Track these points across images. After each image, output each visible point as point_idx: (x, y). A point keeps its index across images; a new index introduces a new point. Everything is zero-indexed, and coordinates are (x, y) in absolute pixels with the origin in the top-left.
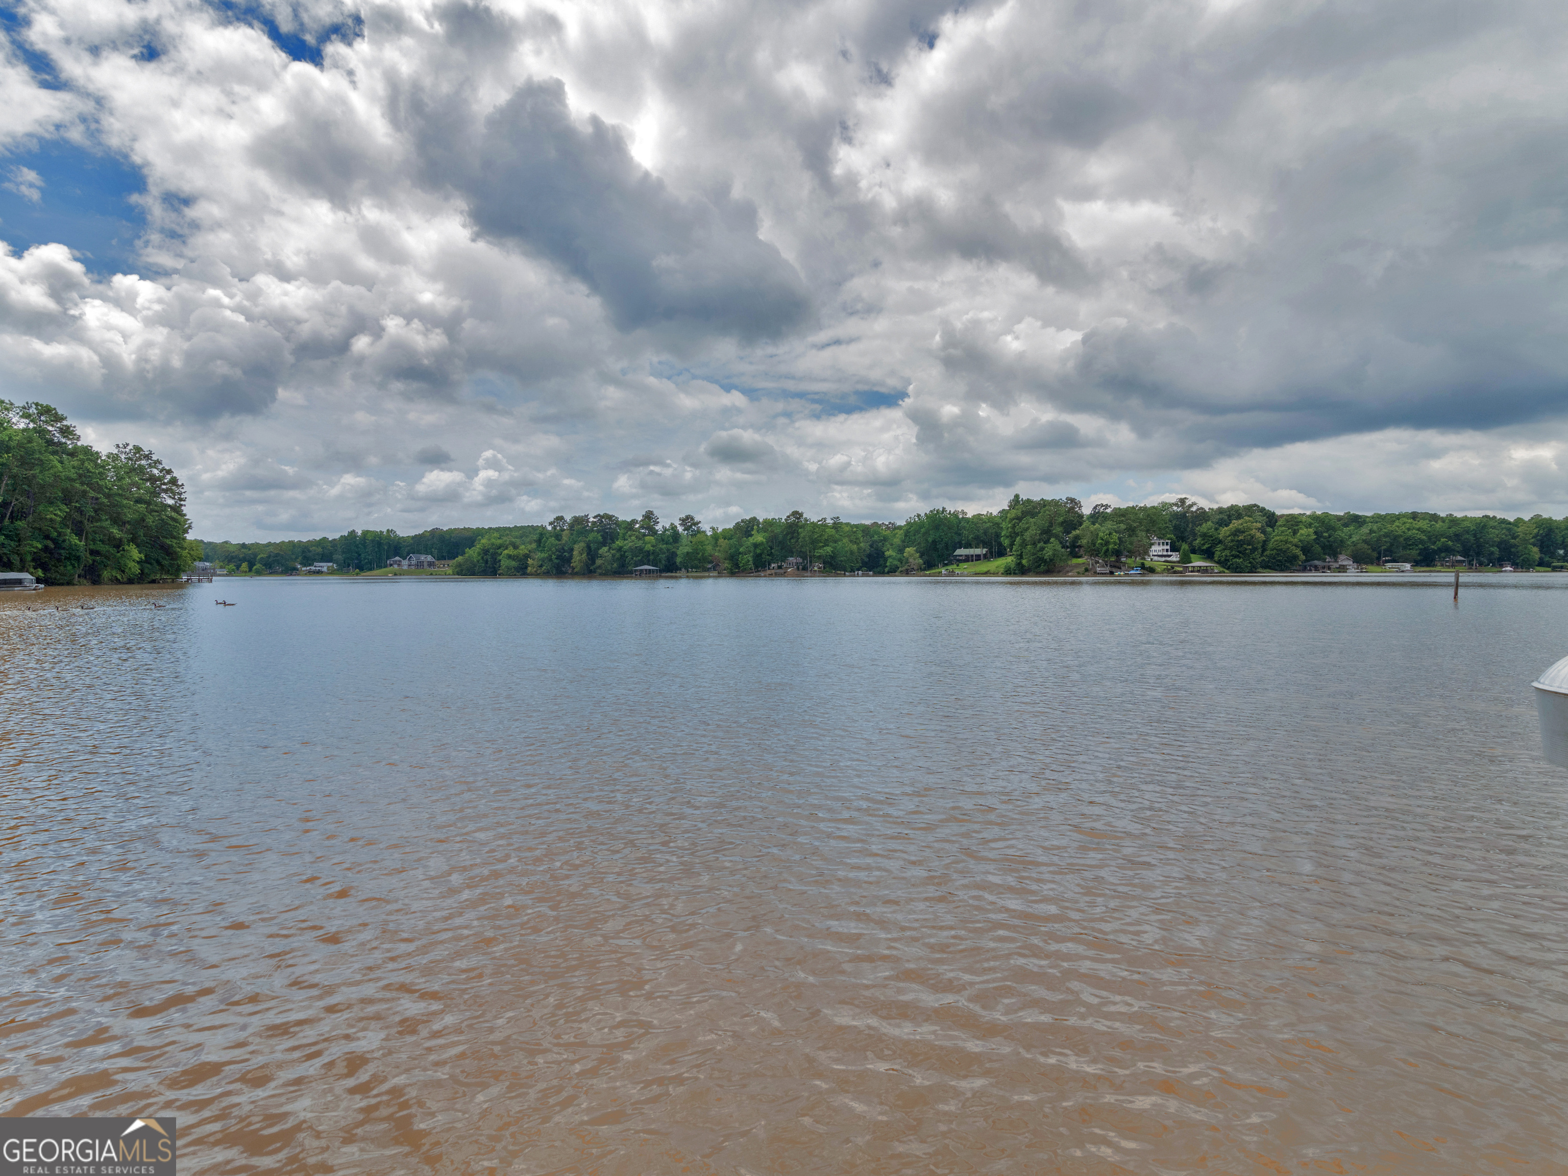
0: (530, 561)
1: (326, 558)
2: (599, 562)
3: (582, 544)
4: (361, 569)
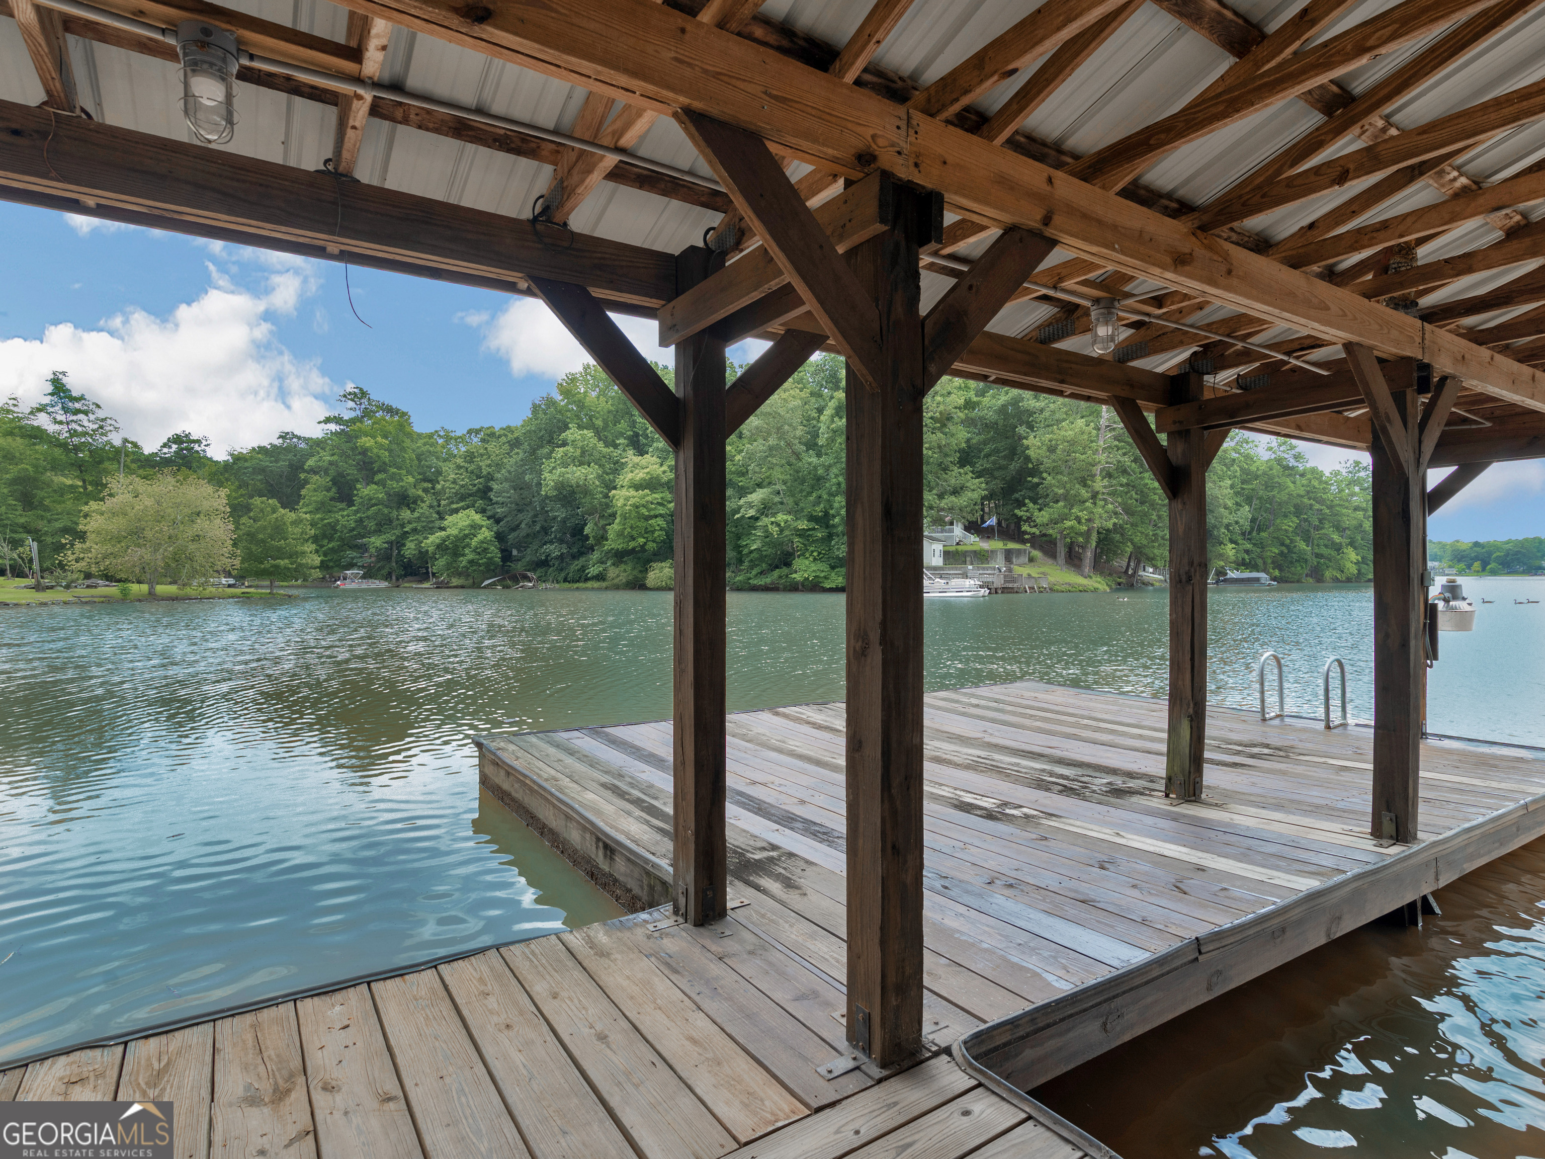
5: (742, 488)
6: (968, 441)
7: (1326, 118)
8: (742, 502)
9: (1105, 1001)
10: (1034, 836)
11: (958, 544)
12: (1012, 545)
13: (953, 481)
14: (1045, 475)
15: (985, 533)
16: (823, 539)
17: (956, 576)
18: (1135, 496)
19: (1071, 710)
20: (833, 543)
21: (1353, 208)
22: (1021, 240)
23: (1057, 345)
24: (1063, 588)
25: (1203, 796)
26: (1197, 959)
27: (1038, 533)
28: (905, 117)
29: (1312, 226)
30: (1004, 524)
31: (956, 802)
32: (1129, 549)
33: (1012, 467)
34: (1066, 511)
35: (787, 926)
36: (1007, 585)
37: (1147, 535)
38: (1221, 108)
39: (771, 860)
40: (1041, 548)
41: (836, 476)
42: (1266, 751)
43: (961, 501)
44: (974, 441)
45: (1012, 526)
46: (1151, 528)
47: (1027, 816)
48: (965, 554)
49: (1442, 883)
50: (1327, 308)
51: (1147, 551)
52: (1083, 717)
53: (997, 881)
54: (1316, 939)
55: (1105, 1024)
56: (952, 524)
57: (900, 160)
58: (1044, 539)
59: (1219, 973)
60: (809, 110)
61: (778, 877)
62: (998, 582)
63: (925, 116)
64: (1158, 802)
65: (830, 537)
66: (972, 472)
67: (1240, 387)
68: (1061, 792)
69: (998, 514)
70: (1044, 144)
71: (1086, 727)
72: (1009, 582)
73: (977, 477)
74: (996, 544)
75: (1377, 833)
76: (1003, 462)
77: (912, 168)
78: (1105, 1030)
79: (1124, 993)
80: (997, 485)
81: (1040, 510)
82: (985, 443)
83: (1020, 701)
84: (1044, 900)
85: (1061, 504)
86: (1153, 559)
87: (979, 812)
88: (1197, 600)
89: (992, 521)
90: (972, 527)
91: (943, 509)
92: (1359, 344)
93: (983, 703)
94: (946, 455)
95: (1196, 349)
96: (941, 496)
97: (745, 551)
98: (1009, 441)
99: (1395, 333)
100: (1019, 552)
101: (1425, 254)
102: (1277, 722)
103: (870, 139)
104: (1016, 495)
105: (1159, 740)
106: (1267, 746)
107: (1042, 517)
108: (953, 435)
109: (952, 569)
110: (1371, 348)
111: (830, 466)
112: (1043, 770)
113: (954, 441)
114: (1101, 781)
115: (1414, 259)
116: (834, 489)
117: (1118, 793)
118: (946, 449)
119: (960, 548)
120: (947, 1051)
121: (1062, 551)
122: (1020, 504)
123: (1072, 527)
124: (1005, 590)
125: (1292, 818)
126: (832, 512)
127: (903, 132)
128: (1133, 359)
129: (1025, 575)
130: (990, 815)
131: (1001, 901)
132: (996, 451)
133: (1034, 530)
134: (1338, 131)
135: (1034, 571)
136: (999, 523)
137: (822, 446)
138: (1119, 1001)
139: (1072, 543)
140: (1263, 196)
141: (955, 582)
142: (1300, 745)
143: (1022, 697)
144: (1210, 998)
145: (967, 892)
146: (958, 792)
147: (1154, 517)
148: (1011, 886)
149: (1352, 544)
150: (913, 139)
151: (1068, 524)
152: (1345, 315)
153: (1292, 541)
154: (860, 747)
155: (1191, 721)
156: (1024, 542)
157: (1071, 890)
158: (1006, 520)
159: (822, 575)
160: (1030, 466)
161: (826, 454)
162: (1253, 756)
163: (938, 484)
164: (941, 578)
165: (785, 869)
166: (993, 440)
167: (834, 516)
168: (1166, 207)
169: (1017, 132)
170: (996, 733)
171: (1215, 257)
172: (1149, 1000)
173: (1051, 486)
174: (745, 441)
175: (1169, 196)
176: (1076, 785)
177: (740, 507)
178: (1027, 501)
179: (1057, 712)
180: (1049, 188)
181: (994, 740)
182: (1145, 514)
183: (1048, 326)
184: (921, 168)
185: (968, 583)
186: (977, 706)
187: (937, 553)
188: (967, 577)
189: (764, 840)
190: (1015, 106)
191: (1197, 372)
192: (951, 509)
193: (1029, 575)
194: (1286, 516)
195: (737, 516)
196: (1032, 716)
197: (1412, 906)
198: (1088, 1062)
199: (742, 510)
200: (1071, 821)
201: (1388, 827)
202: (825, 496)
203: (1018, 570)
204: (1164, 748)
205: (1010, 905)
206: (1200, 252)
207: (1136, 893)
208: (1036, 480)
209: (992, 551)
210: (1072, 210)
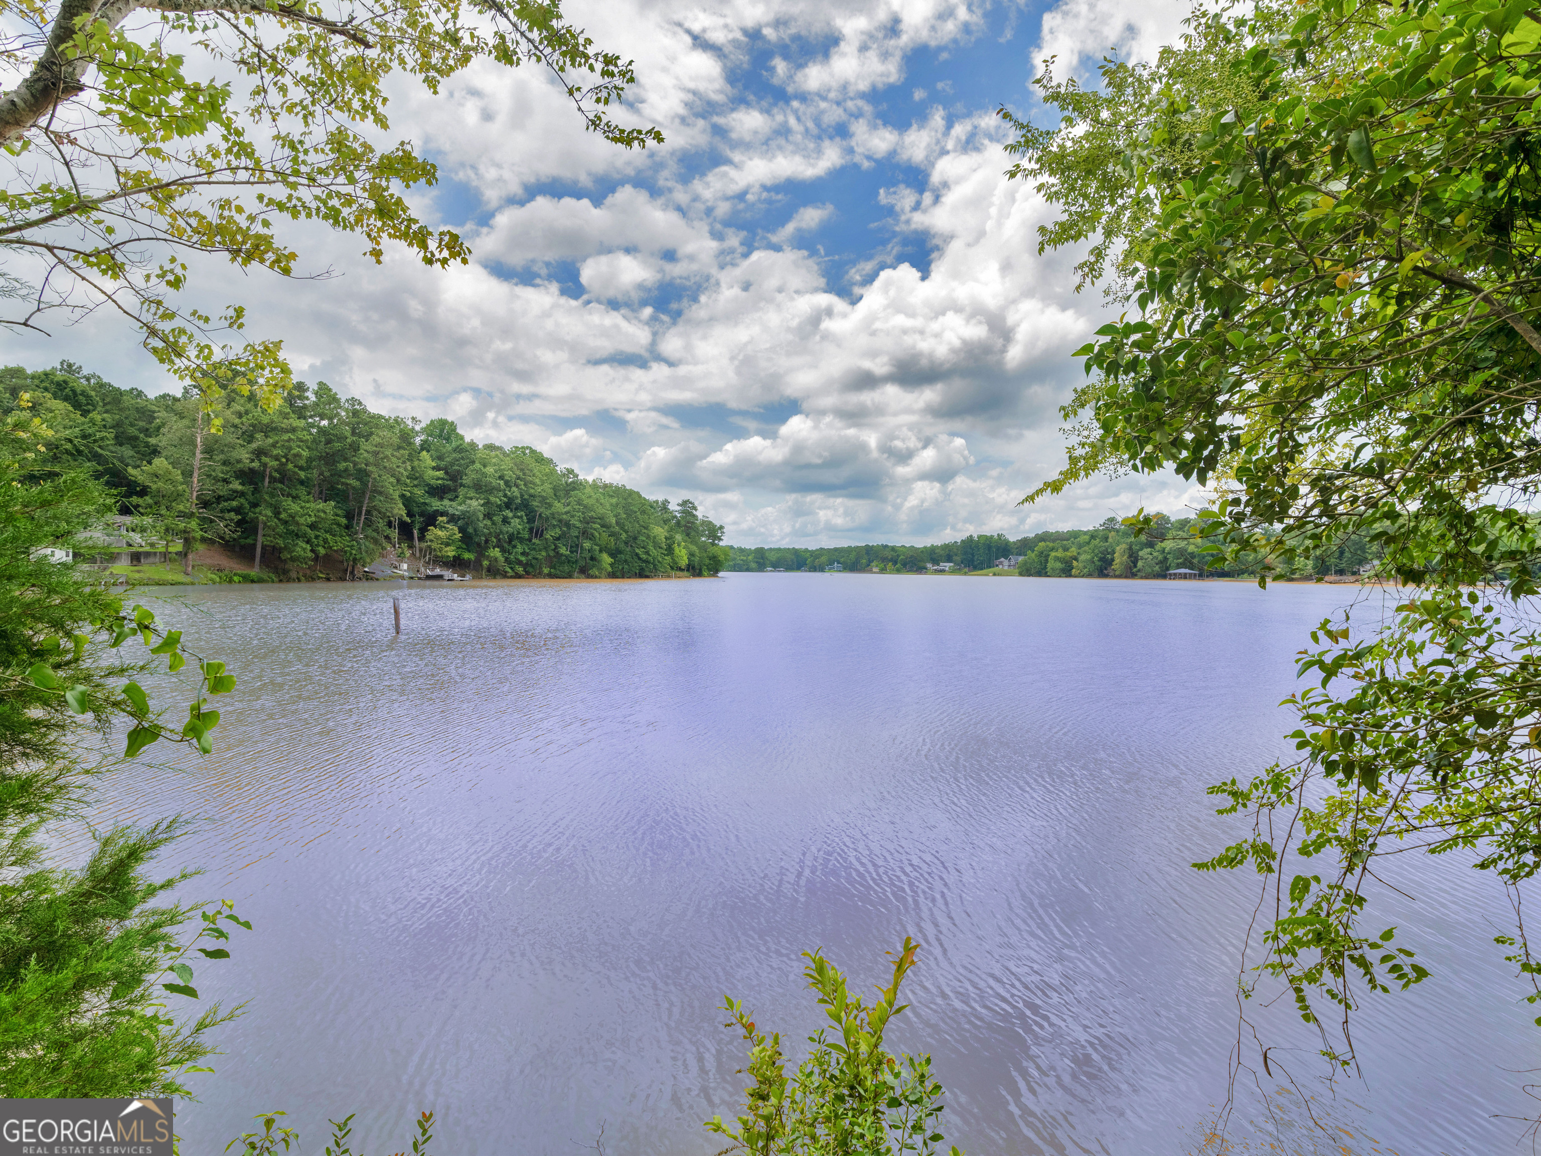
0: (1075, 563)
1: (949, 559)
2: (1140, 564)
3: (1124, 546)
4: (975, 568)
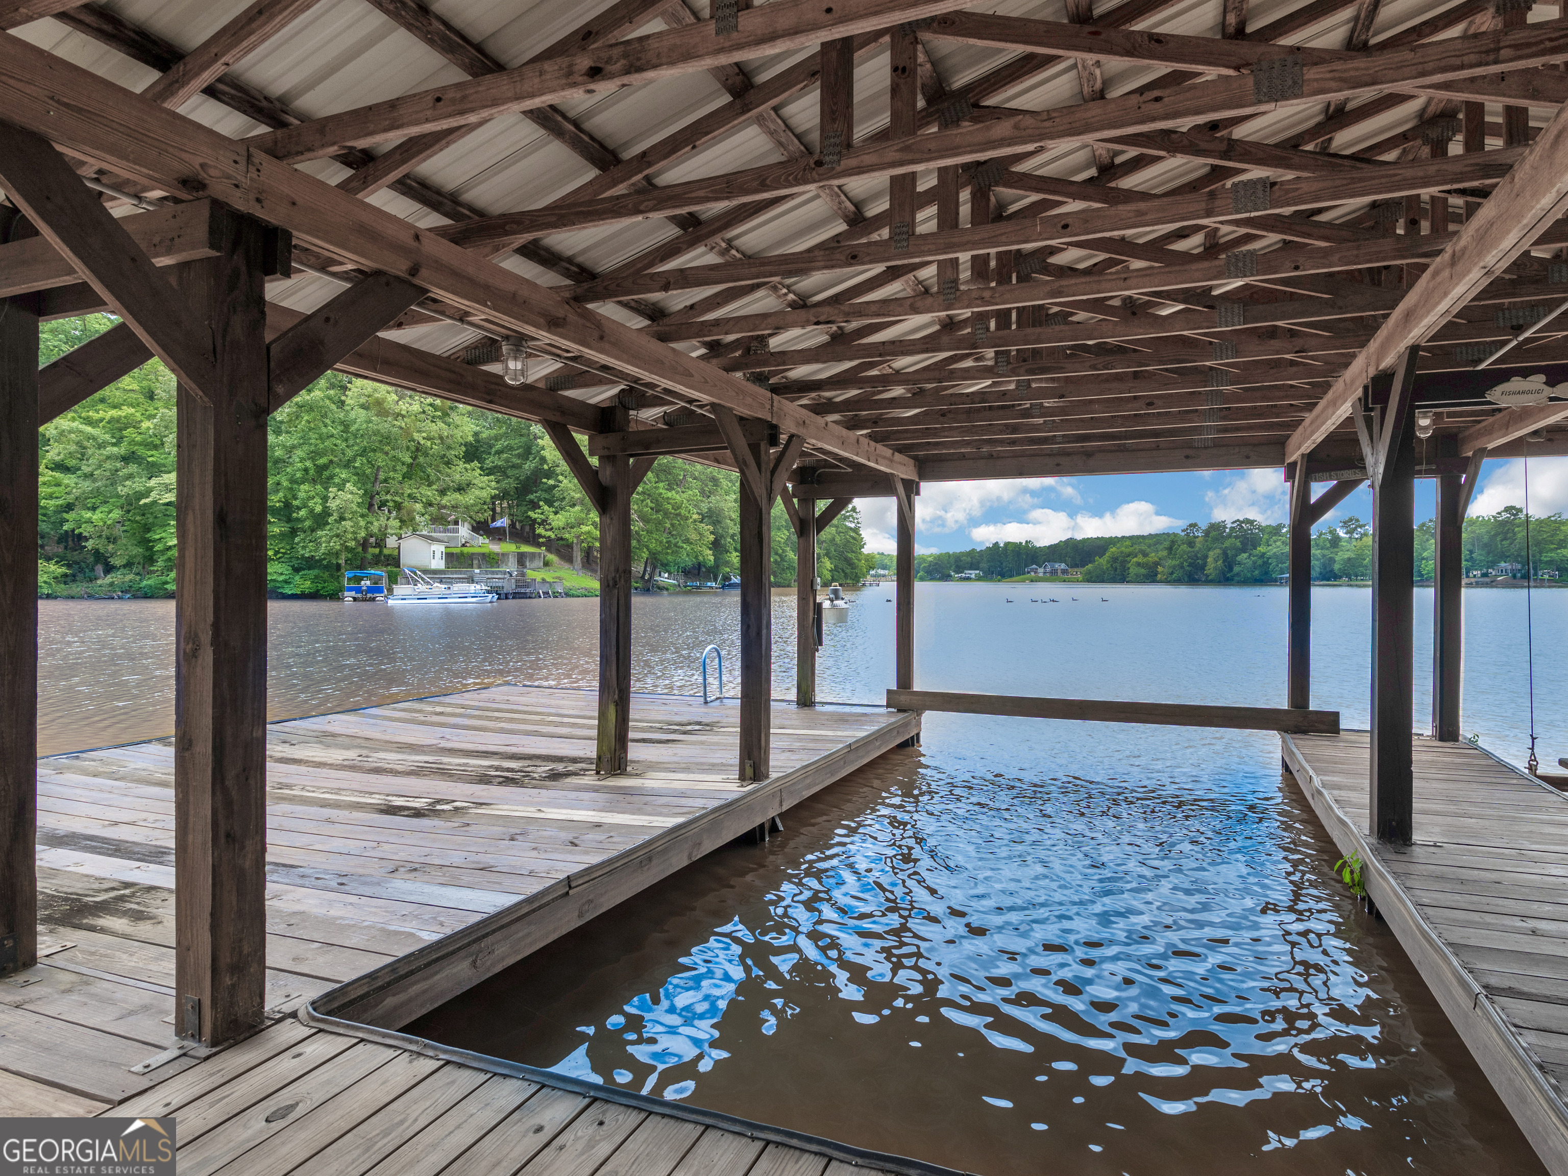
0: (1160, 569)
1: (972, 567)
2: (1236, 569)
3: (1218, 551)
4: (1003, 575)
5: (153, 465)
6: (476, 434)
7: (682, 232)
8: (153, 482)
9: (474, 941)
10: (457, 825)
11: (463, 545)
12: (525, 549)
13: (457, 477)
14: (560, 478)
15: (497, 535)
16: (282, 534)
17: (461, 580)
18: (650, 504)
19: (539, 710)
20: (297, 540)
21: (719, 300)
22: (387, 284)
23: (484, 368)
24: (578, 592)
25: (629, 769)
26: (567, 893)
27: (553, 536)
28: (245, 154)
29: (692, 307)
30: (518, 526)
31: (383, 807)
32: (645, 555)
33: (526, 467)
34: (583, 516)
35: (125, 956)
36: (519, 590)
37: (661, 542)
38: (554, 219)
39: (122, 898)
40: (558, 553)
41: (302, 460)
42: (697, 727)
43: (469, 498)
44: (484, 436)
45: (527, 529)
46: (665, 535)
47: (457, 809)
48: (472, 556)
49: (785, 808)
50: (692, 376)
51: (660, 557)
52: (549, 715)
53: (402, 869)
54: (679, 861)
55: (474, 962)
56: (456, 523)
57: (238, 193)
58: (561, 542)
59: (590, 901)
60: (115, 126)
61: (126, 913)
62: (509, 586)
63: (268, 157)
64: (589, 780)
65: (293, 532)
66: (481, 468)
67: (666, 423)
68: (500, 783)
69: (510, 515)
70: (438, 192)
71: (550, 723)
72: (521, 587)
73: (488, 475)
74: (508, 547)
75: (742, 778)
76: (516, 461)
77: (253, 203)
78: (475, 967)
79: (494, 931)
80: (510, 484)
81: (556, 513)
82: (497, 438)
83: (489, 705)
84: (444, 876)
85: (578, 508)
86: (667, 565)
87: (406, 813)
88: (622, 602)
89: (503, 522)
90: (480, 528)
91: (445, 507)
92: (719, 405)
93: (449, 710)
94: (449, 448)
95: (623, 387)
96: (443, 492)
97: (159, 547)
98: (524, 439)
99: (749, 400)
100: (533, 556)
101: (775, 343)
102: (717, 703)
103: (198, 167)
104: (531, 497)
105: (590, 727)
106: (699, 723)
107: (558, 520)
108: (457, 427)
109: (456, 573)
110: (731, 409)
111: (294, 447)
112: (491, 767)
113: (458, 433)
114: (544, 768)
115: (767, 345)
116: (299, 475)
117: (555, 776)
118: (449, 441)
119: (465, 550)
120: (294, 1015)
121: (578, 556)
122: (535, 506)
123: (589, 532)
124: (516, 595)
125: (692, 776)
126: (295, 503)
127: (242, 166)
128: (562, 389)
129: (539, 579)
130: (418, 813)
131: (401, 886)
132: (510, 448)
133: (549, 533)
134: (692, 243)
135: (548, 575)
136: (513, 525)
137: (281, 422)
138: (490, 939)
139: (589, 547)
140: (618, 285)
141: (458, 587)
142: (725, 720)
143: (494, 701)
144: (581, 923)
145: (365, 884)
146: (390, 798)
147: (668, 525)
148: (415, 870)
149: (827, 554)
150: (255, 176)
151: (585, 529)
152: (706, 382)
153: (784, 551)
154: (190, 745)
155: (617, 705)
156: (539, 545)
157: (473, 862)
158: (520, 521)
159: (281, 578)
160: (546, 467)
161: (288, 432)
162: (685, 733)
163: (439, 479)
164: (441, 582)
165: (138, 903)
166: (506, 435)
167: (299, 508)
168: (568, 269)
169: (407, 176)
170: (455, 738)
171: (588, 324)
172: (520, 934)
173: (567, 489)
174: (159, 404)
175: (570, 260)
176: (517, 776)
177: (149, 491)
178: (541, 503)
179: (525, 713)
180: (416, 244)
181: (449, 745)
182: (660, 523)
183: (475, 348)
184: (265, 204)
185: (473, 588)
186: (441, 714)
187: (438, 555)
188: (473, 582)
189: (115, 880)
190: (397, 156)
191: (624, 407)
192: (455, 507)
193: (543, 580)
194: (779, 529)
195: (142, 502)
196: (498, 718)
197: (762, 826)
198: (457, 997)
199: (153, 494)
200: (500, 807)
201: (749, 772)
202: (285, 484)
203: (531, 574)
204: (594, 733)
205: (409, 886)
206: (572, 317)
207: (534, 854)
208: (551, 482)
209: (503, 554)
210: (440, 266)
